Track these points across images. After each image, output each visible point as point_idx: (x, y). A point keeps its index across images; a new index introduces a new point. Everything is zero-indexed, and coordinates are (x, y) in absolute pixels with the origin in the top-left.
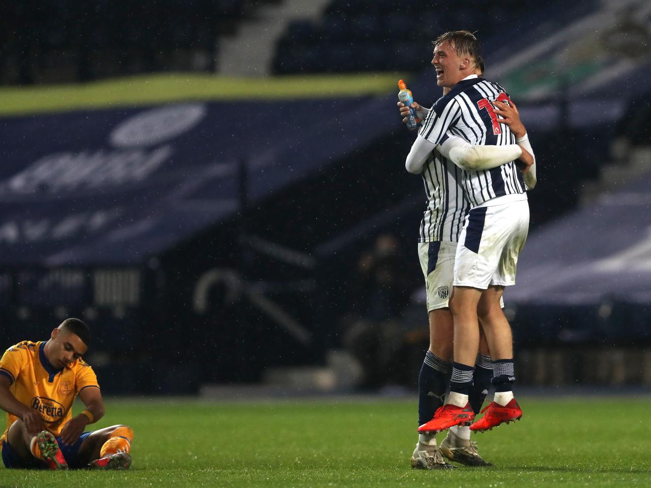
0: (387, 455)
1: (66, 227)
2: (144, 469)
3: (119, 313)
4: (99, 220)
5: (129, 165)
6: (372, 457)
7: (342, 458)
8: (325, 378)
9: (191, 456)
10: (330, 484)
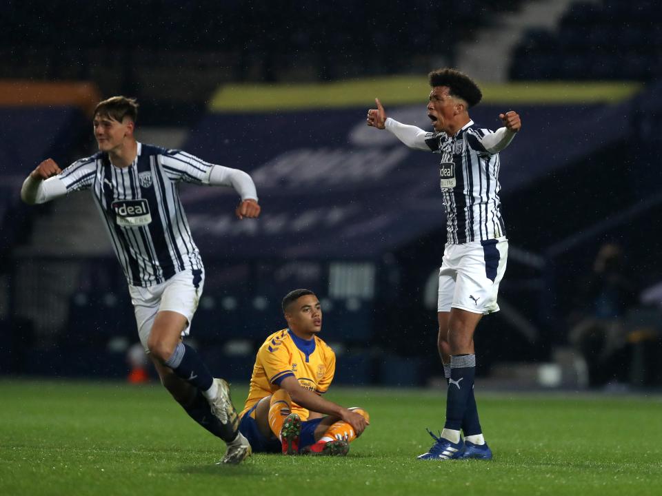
0: (604, 449)
1: (305, 221)
2: (370, 456)
3: (353, 305)
4: (336, 215)
5: (368, 162)
6: (591, 451)
7: (561, 451)
8: (550, 374)
9: (416, 445)
10: (548, 476)
